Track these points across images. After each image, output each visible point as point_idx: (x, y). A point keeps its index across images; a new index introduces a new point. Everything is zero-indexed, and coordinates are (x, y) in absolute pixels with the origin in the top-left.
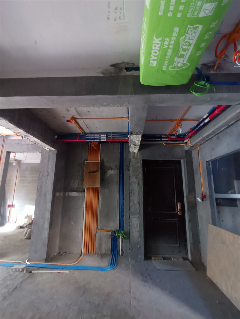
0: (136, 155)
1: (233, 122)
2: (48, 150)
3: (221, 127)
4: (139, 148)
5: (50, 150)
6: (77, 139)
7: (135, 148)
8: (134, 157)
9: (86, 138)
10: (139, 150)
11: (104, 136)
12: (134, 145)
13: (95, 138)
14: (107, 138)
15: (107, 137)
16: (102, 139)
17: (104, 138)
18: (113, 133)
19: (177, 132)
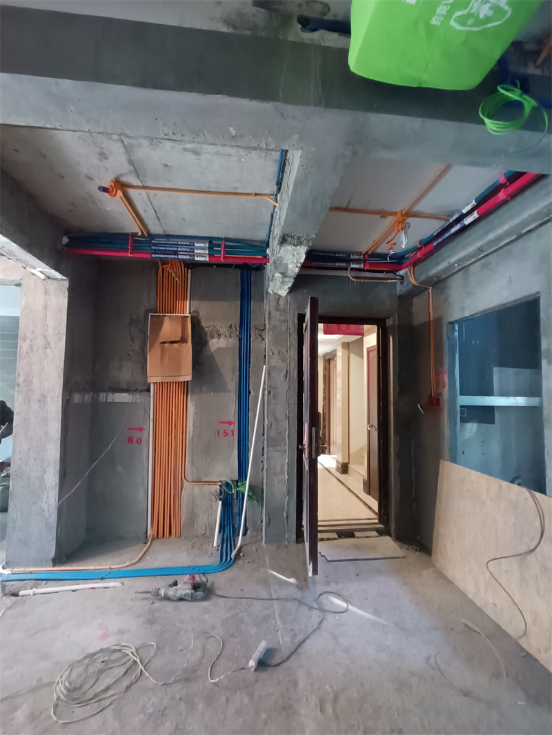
0: (282, 303)
1: (532, 226)
2: (42, 276)
3: (499, 239)
4: (293, 284)
5: (49, 278)
6: (126, 250)
7: (283, 283)
8: (277, 308)
9: (153, 248)
10: (292, 290)
11: (202, 245)
12: (282, 273)
13: (179, 249)
14: (211, 253)
15: (210, 248)
16: (199, 255)
17: (202, 252)
18: (227, 239)
19: (395, 244)
